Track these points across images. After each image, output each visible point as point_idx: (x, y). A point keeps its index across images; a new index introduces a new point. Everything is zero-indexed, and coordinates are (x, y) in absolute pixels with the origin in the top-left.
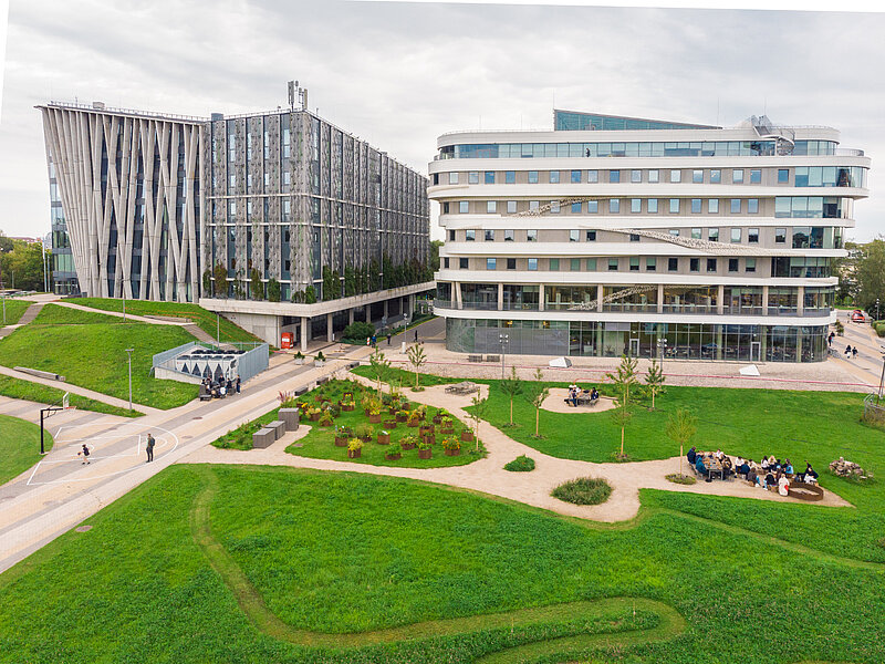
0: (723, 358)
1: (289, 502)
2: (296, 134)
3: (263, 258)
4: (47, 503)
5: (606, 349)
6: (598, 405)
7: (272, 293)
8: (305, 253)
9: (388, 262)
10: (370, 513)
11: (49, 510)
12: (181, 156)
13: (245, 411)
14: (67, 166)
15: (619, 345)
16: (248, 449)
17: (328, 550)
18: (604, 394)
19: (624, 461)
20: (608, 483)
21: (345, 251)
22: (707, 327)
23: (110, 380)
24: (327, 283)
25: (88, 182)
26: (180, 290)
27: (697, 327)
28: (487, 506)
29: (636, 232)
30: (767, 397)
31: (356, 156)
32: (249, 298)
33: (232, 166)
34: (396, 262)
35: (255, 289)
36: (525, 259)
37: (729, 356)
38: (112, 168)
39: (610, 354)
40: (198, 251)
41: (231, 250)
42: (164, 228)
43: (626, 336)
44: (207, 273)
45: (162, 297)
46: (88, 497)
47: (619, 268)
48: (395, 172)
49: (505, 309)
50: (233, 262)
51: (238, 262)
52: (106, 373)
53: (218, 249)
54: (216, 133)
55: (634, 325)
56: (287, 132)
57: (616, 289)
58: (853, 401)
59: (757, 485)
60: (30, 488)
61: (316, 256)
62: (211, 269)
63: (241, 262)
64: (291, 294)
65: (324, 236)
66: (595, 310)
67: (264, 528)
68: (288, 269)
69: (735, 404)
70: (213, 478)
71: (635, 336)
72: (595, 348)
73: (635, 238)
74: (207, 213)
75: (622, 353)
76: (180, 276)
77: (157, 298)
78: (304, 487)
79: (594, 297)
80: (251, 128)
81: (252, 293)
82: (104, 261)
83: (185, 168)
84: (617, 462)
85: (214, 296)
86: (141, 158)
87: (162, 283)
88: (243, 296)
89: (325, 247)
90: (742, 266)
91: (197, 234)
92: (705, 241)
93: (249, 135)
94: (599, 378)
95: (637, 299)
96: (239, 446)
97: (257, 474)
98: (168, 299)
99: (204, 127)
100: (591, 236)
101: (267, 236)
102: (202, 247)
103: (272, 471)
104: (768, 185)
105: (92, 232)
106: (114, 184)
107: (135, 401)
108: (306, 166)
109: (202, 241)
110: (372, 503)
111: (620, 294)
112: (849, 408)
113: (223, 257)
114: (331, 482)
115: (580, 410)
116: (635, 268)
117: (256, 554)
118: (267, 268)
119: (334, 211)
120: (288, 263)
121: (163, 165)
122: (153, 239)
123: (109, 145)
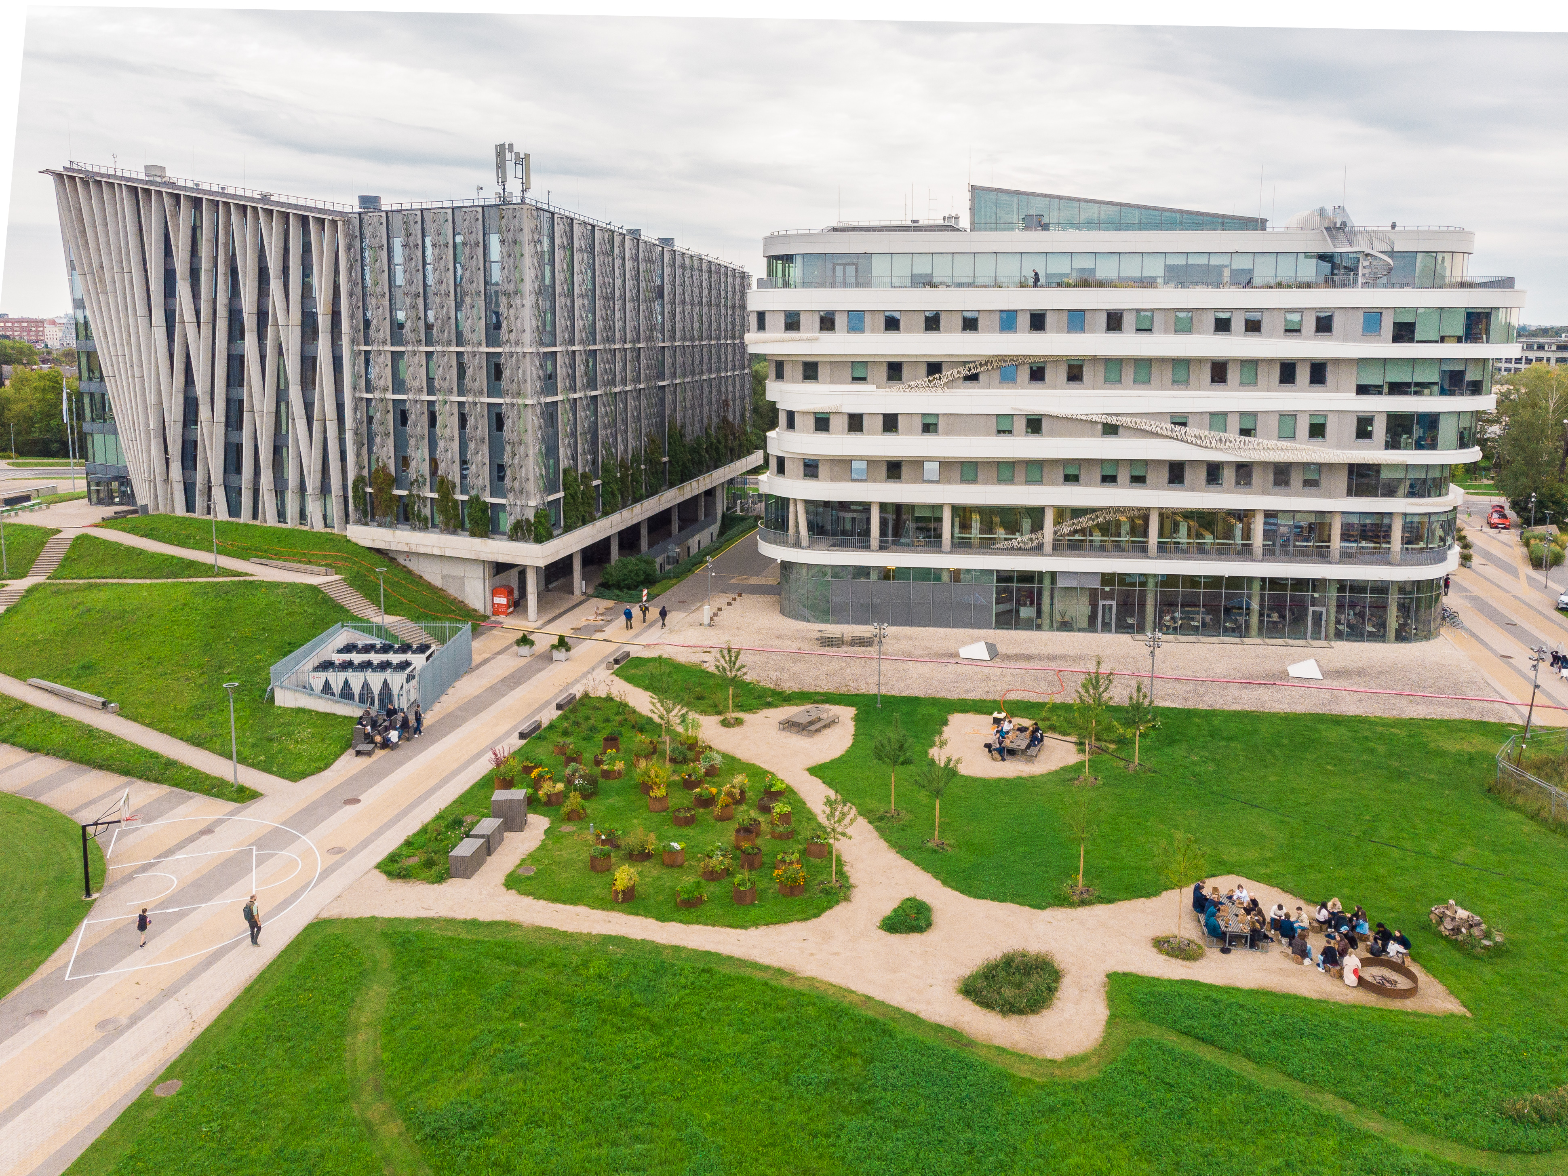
0: (1260, 633)
1: (514, 1015)
2: (511, 243)
3: (457, 459)
4: (102, 1025)
5: (1057, 617)
6: (1042, 757)
7: (475, 522)
8: (531, 453)
9: (676, 436)
10: (652, 1042)
11: (107, 1041)
12: (307, 272)
13: (434, 782)
14: (102, 281)
15: (1080, 609)
16: (440, 879)
17: (583, 1136)
18: (1053, 728)
19: (1083, 903)
20: (1056, 965)
21: (602, 433)
22: (1235, 582)
23: (197, 712)
24: (571, 499)
25: (141, 310)
26: (313, 508)
27: (1215, 581)
28: (851, 1025)
29: (1113, 420)
30: (1332, 734)
31: (618, 262)
32: (434, 526)
33: (398, 294)
34: (693, 431)
35: (444, 511)
36: (918, 464)
37: (1270, 630)
38: (183, 288)
39: (1066, 626)
40: (342, 441)
41: (401, 444)
42: (281, 396)
43: (1093, 596)
44: (359, 481)
45: (281, 515)
46: (171, 1009)
47: (1082, 478)
48: (688, 272)
49: (882, 548)
50: (404, 461)
51: (413, 464)
52: (191, 697)
53: (378, 440)
54: (367, 233)
55: (1107, 579)
56: (494, 240)
57: (1077, 512)
58: (1477, 743)
59: (1307, 961)
60: (73, 987)
61: (550, 451)
62: (365, 473)
63: (419, 464)
64: (507, 522)
65: (563, 417)
66: (1038, 549)
67: (474, 1080)
68: (501, 478)
69: (1277, 751)
70: (383, 954)
71: (1109, 596)
72: (1039, 613)
73: (1110, 430)
74: (356, 376)
75: (1085, 624)
76: (312, 483)
77: (271, 520)
78: (539, 976)
79: (1038, 527)
80: (430, 228)
81: (439, 519)
82: (175, 450)
83: (316, 293)
84: (1072, 905)
85: (373, 519)
86: (234, 272)
87: (280, 491)
88: (425, 524)
89: (566, 436)
90: (1296, 479)
91: (340, 407)
92: (1233, 435)
93: (428, 240)
94: (1043, 686)
95: (1112, 529)
96: (426, 874)
97: (456, 943)
98: (292, 522)
99: (347, 222)
100: (1034, 425)
101: (463, 420)
102: (349, 436)
103: (484, 936)
104: (1346, 338)
105: (152, 399)
106: (188, 315)
107: (243, 761)
108: (529, 301)
109: (349, 423)
110: (654, 1016)
111: (1085, 521)
112: (1471, 760)
113: (386, 452)
114: (585, 964)
115: (1011, 769)
116: (1109, 479)
117: (463, 1148)
118: (464, 477)
119: (580, 369)
120: (501, 468)
121: (275, 286)
122: (262, 417)
123: (177, 247)
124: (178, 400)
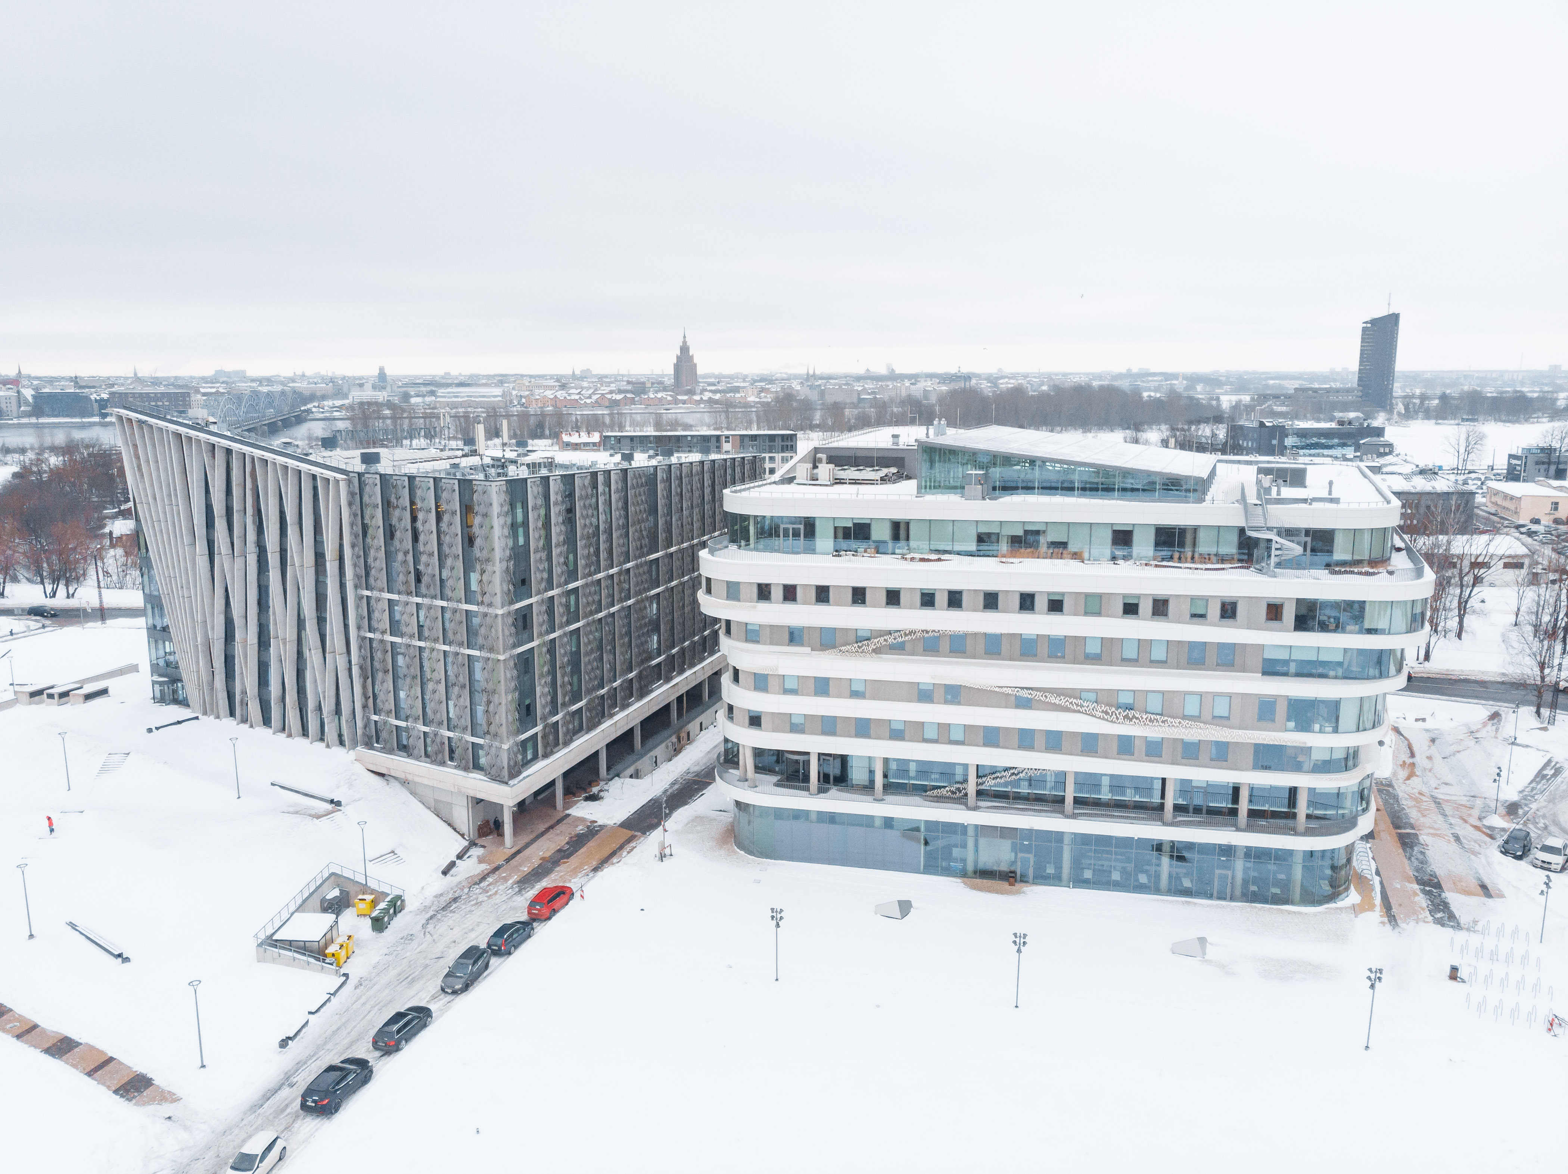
0: (1170, 892)
2: (483, 516)
3: (444, 700)
5: (980, 865)
8: (504, 702)
12: (317, 523)
14: (156, 510)
15: (1002, 858)
25: (187, 539)
26: (330, 728)
27: (1128, 842)
29: (1025, 694)
32: (426, 756)
42: (302, 626)
43: (1014, 848)
45: (305, 730)
47: (1001, 742)
49: (821, 793)
53: (379, 675)
54: (366, 492)
55: (1026, 834)
61: (525, 694)
62: (370, 703)
64: (485, 760)
66: (963, 800)
71: (1027, 850)
73: (1023, 702)
74: (359, 617)
76: (328, 707)
77: (295, 734)
81: (431, 749)
82: (218, 664)
83: (326, 540)
85: (378, 745)
86: (260, 515)
87: (302, 710)
88: (421, 753)
90: (1205, 756)
91: (348, 644)
98: (313, 738)
99: (349, 481)
100: (953, 694)
101: (448, 667)
102: (355, 670)
104: (1249, 625)
105: (199, 617)
106: (225, 547)
109: (355, 658)
113: (386, 688)
116: (1026, 747)
118: (450, 715)
121: (292, 532)
122: (285, 644)
123: (214, 486)
124: (220, 620)
